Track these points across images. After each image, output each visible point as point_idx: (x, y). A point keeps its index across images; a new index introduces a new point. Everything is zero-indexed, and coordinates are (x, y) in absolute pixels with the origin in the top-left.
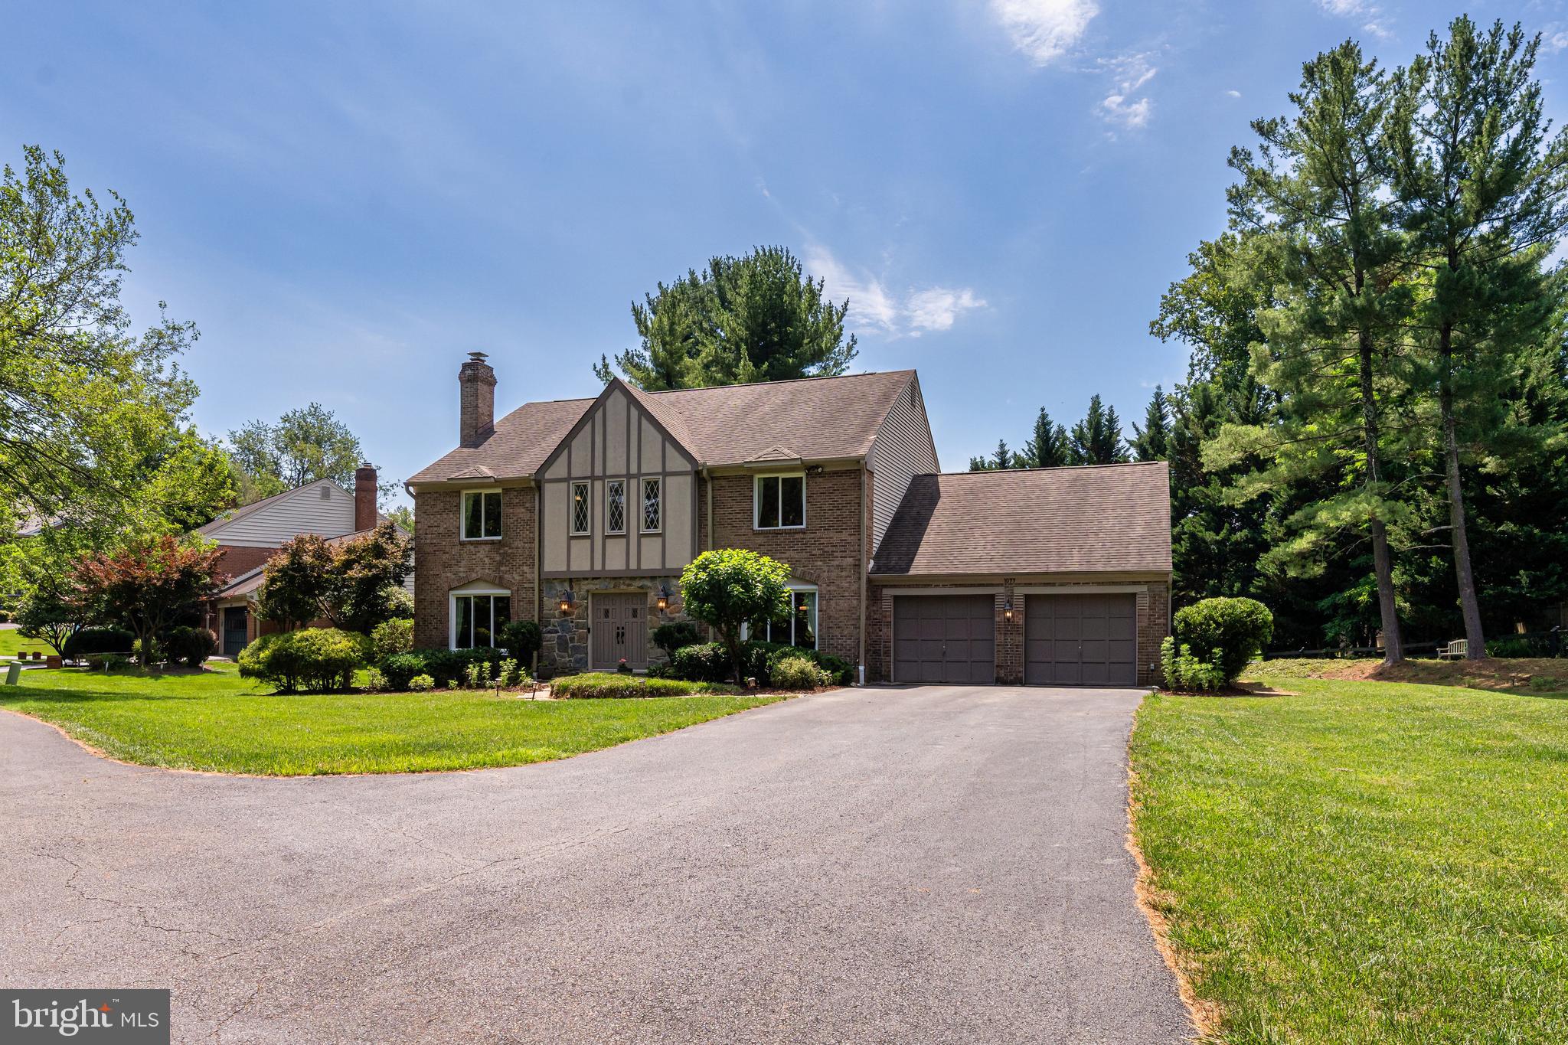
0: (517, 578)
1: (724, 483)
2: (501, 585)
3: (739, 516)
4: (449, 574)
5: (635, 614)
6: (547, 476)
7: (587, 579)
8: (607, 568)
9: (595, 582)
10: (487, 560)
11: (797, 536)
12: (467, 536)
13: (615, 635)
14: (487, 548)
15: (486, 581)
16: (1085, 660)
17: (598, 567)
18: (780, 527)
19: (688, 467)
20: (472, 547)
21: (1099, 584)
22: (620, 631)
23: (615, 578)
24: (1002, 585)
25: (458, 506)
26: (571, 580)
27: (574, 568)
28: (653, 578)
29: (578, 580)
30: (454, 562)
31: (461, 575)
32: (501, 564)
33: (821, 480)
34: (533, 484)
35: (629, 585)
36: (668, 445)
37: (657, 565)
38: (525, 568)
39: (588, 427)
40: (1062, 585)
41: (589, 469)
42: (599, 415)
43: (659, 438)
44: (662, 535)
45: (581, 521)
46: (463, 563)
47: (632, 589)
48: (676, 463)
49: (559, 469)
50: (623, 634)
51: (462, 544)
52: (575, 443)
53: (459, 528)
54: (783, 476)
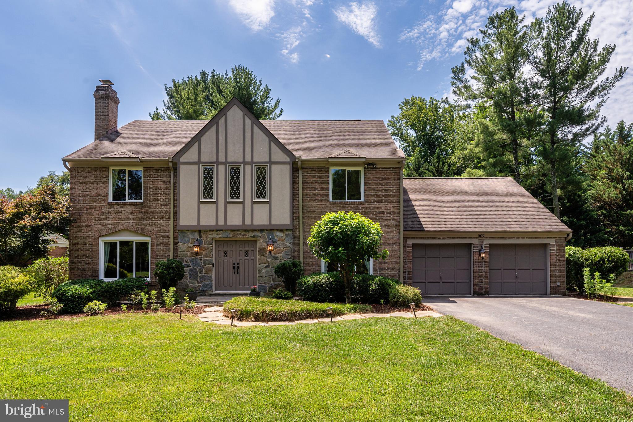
0: (156, 229)
1: (309, 171)
2: (143, 234)
3: (320, 192)
4: (99, 226)
5: (247, 254)
6: (182, 160)
7: (213, 231)
8: (228, 224)
9: (219, 232)
10: (131, 216)
11: (359, 206)
12: (113, 200)
13: (232, 268)
14: (131, 208)
15: (130, 231)
16: (519, 281)
17: (221, 222)
18: (347, 200)
19: (288, 160)
20: (118, 207)
21: (530, 238)
22: (236, 265)
23: (234, 230)
24: (477, 238)
25: (107, 177)
26: (200, 231)
27: (203, 222)
28: (262, 231)
29: (206, 231)
30: (103, 217)
31: (110, 226)
32: (142, 219)
33: (374, 172)
34: (170, 164)
35: (244, 235)
36: (272, 144)
37: (266, 223)
38: (162, 223)
39: (214, 128)
40: (510, 238)
41: (215, 157)
42: (222, 121)
43: (267, 139)
44: (269, 203)
45: (208, 190)
46: (111, 218)
47: (246, 238)
48: (279, 155)
49: (191, 155)
50: (238, 267)
51: (110, 204)
52: (203, 139)
53: (107, 193)
54: (348, 169)
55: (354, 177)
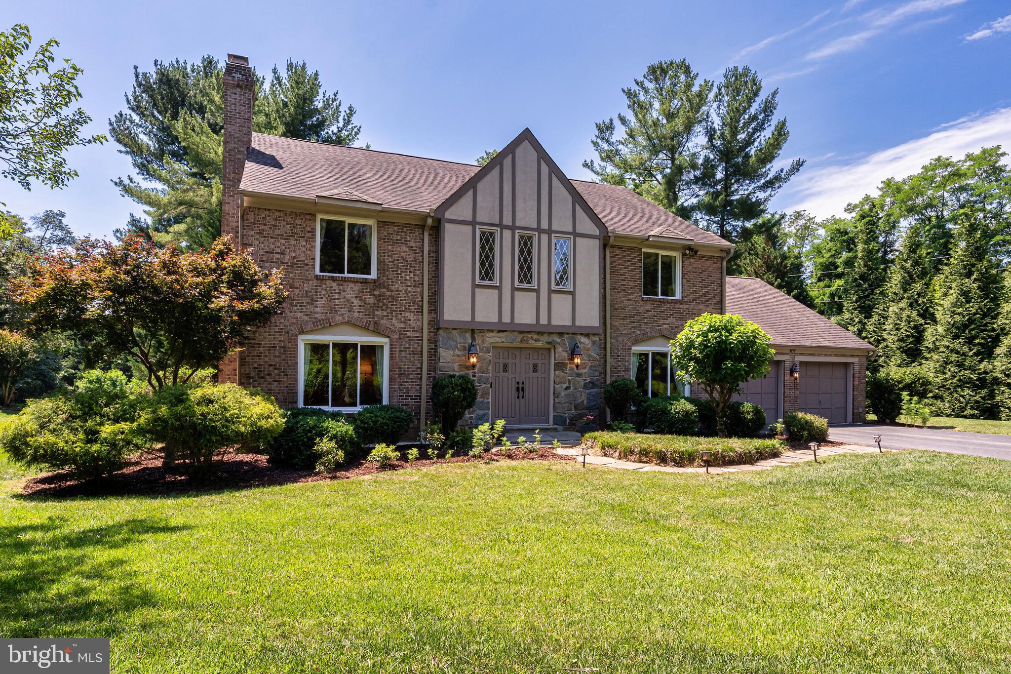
0: (398, 325)
1: (618, 251)
2: (377, 332)
3: (631, 283)
4: (299, 315)
5: (535, 369)
6: (448, 215)
7: (492, 331)
8: (516, 321)
9: (501, 334)
10: (356, 302)
11: (676, 306)
12: (322, 270)
13: (514, 389)
14: (357, 287)
15: (354, 325)
16: (823, 407)
17: (506, 319)
18: (660, 297)
19: (597, 232)
20: (334, 285)
22: (521, 386)
23: (523, 332)
24: (787, 354)
25: (313, 231)
26: (473, 331)
27: (479, 318)
28: (561, 334)
29: (481, 331)
30: (305, 300)
31: (318, 316)
32: (375, 307)
33: (693, 261)
34: (430, 221)
35: (537, 340)
36: (578, 207)
37: (568, 322)
38: (409, 315)
39: (496, 172)
40: (818, 355)
41: (498, 216)
42: (507, 162)
43: (570, 198)
44: (572, 293)
45: (487, 272)
46: (320, 303)
47: (539, 344)
48: (586, 225)
49: (462, 210)
50: (523, 389)
51: (317, 277)
52: (480, 186)
53: (314, 259)
54: (662, 253)
55: (668, 265)
